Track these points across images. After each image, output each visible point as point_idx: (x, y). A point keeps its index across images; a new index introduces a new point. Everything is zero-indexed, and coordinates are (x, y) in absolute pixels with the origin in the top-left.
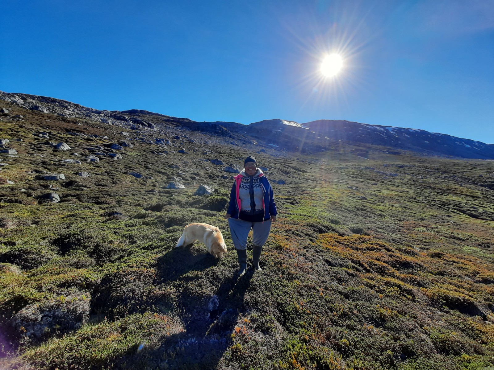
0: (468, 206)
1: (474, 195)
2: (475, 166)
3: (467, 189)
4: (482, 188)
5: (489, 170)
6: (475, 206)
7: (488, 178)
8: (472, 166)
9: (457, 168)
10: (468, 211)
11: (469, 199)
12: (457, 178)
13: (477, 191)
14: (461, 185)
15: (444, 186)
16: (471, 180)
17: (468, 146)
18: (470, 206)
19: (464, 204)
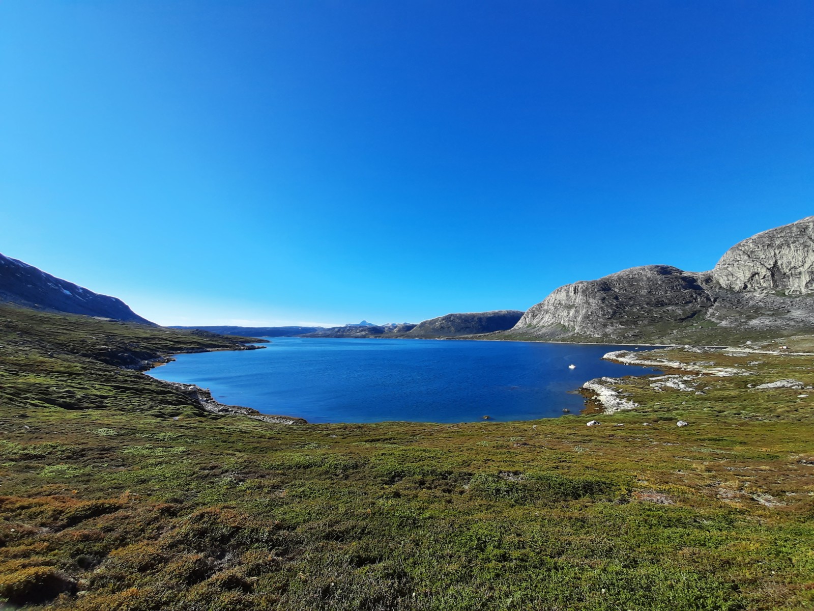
0: (61, 390)
1: (71, 371)
2: (76, 325)
3: (61, 363)
4: (84, 359)
5: (96, 332)
6: (71, 389)
7: (95, 344)
8: (70, 324)
9: (46, 327)
10: (59, 399)
11: (62, 379)
12: (46, 343)
13: (75, 364)
14: (51, 356)
15: (21, 357)
16: (69, 346)
17: (68, 292)
18: (64, 390)
19: (55, 388)
